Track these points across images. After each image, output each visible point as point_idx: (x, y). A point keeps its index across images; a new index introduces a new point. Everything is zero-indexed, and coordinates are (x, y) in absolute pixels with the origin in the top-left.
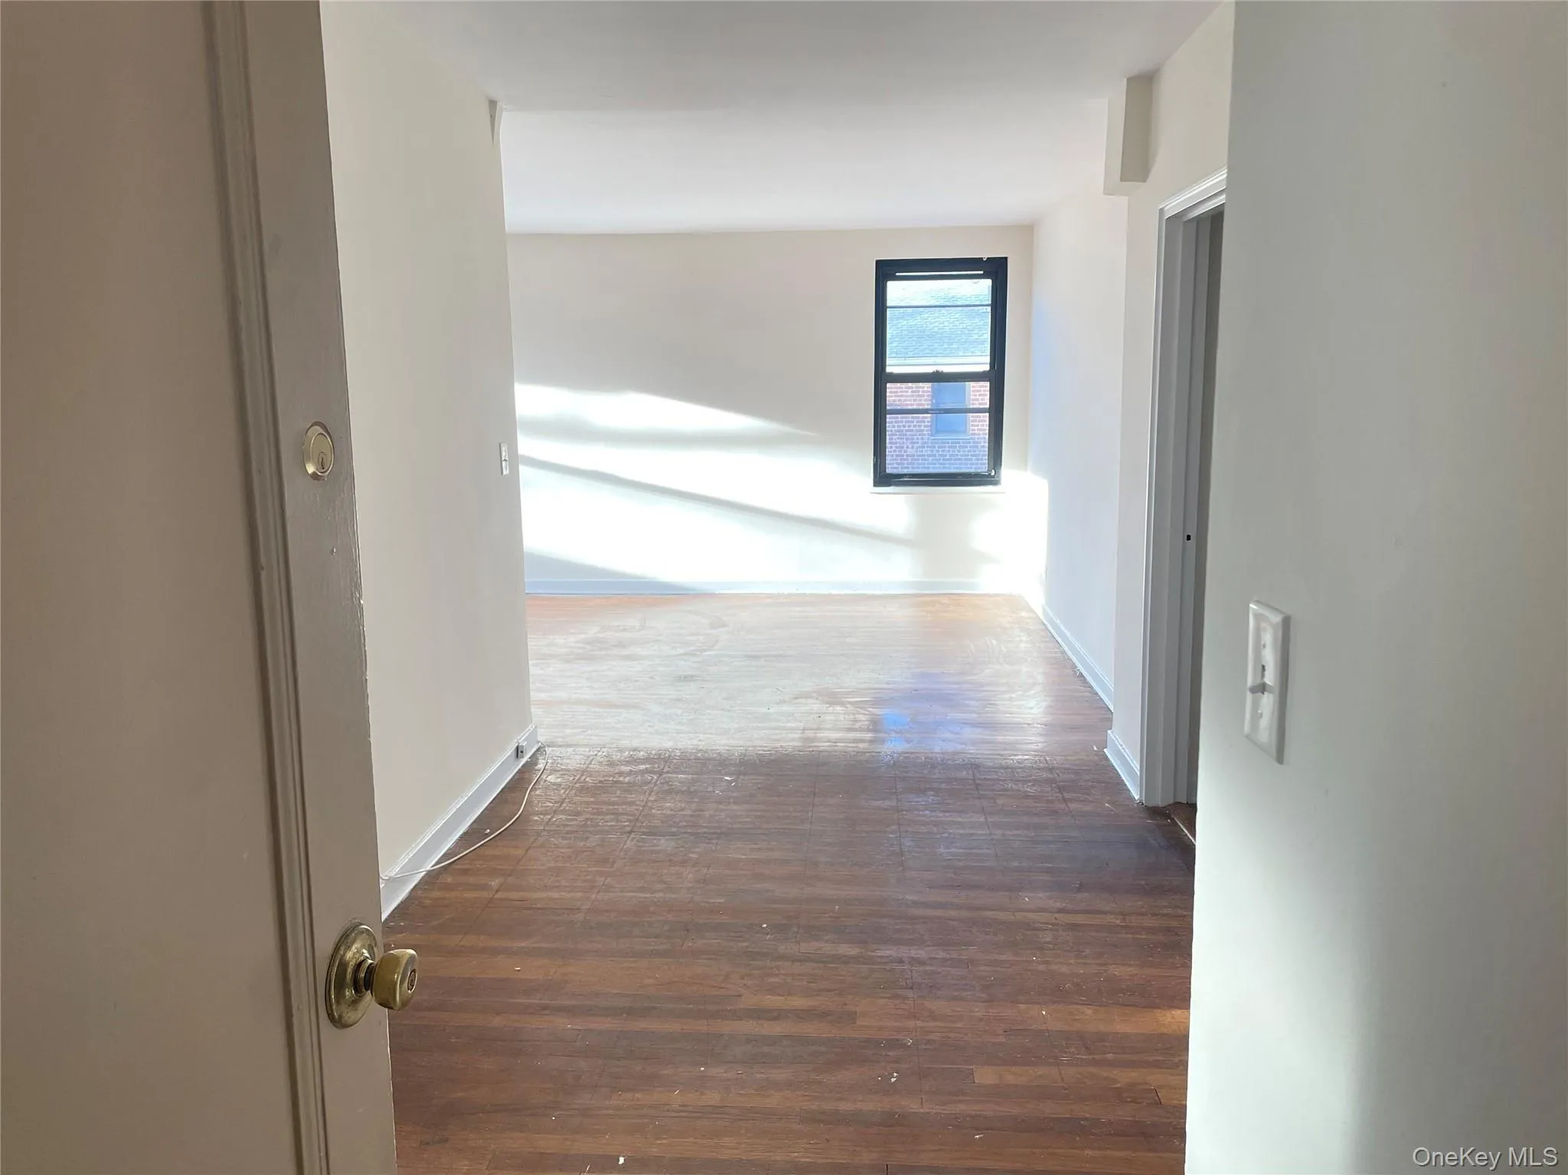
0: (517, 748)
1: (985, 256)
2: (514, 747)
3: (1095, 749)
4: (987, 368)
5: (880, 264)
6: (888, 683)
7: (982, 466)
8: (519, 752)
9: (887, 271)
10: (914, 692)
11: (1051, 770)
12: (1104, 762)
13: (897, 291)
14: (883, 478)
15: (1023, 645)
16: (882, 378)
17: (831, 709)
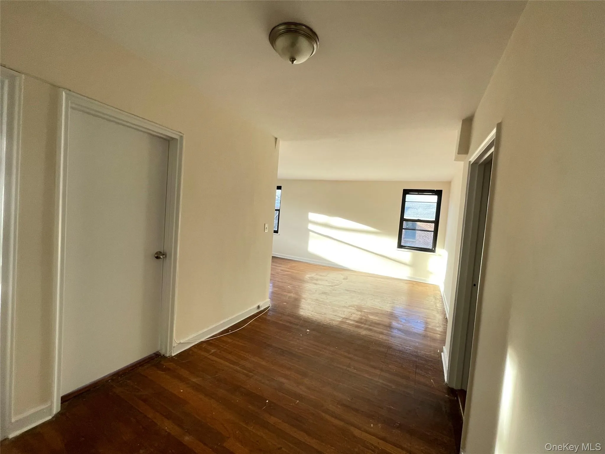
0: (259, 306)
1: (435, 189)
2: (258, 305)
3: (439, 351)
4: (434, 219)
5: (404, 190)
6: (380, 307)
7: (430, 247)
8: (259, 307)
9: (406, 192)
10: (386, 312)
11: (417, 356)
12: (439, 359)
13: (408, 197)
14: (400, 246)
15: (432, 303)
16: (402, 219)
17: (357, 312)
